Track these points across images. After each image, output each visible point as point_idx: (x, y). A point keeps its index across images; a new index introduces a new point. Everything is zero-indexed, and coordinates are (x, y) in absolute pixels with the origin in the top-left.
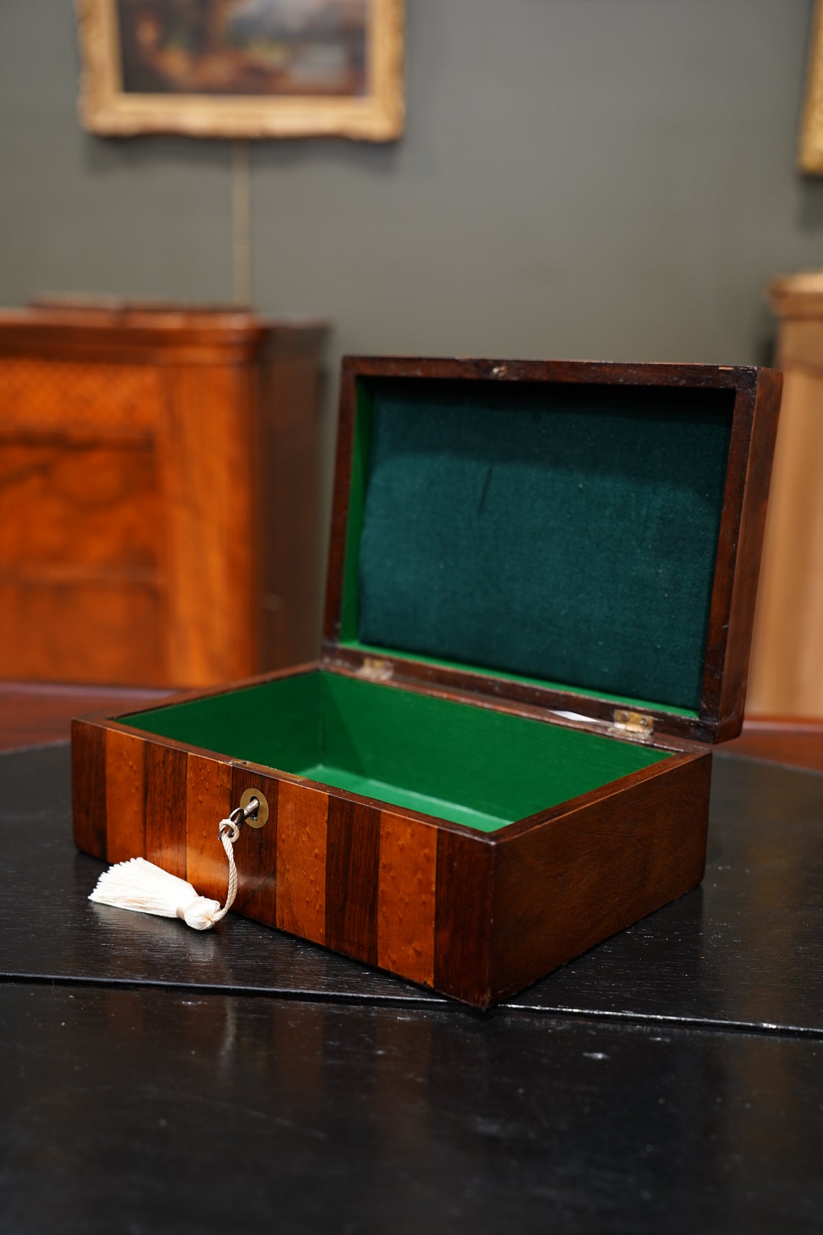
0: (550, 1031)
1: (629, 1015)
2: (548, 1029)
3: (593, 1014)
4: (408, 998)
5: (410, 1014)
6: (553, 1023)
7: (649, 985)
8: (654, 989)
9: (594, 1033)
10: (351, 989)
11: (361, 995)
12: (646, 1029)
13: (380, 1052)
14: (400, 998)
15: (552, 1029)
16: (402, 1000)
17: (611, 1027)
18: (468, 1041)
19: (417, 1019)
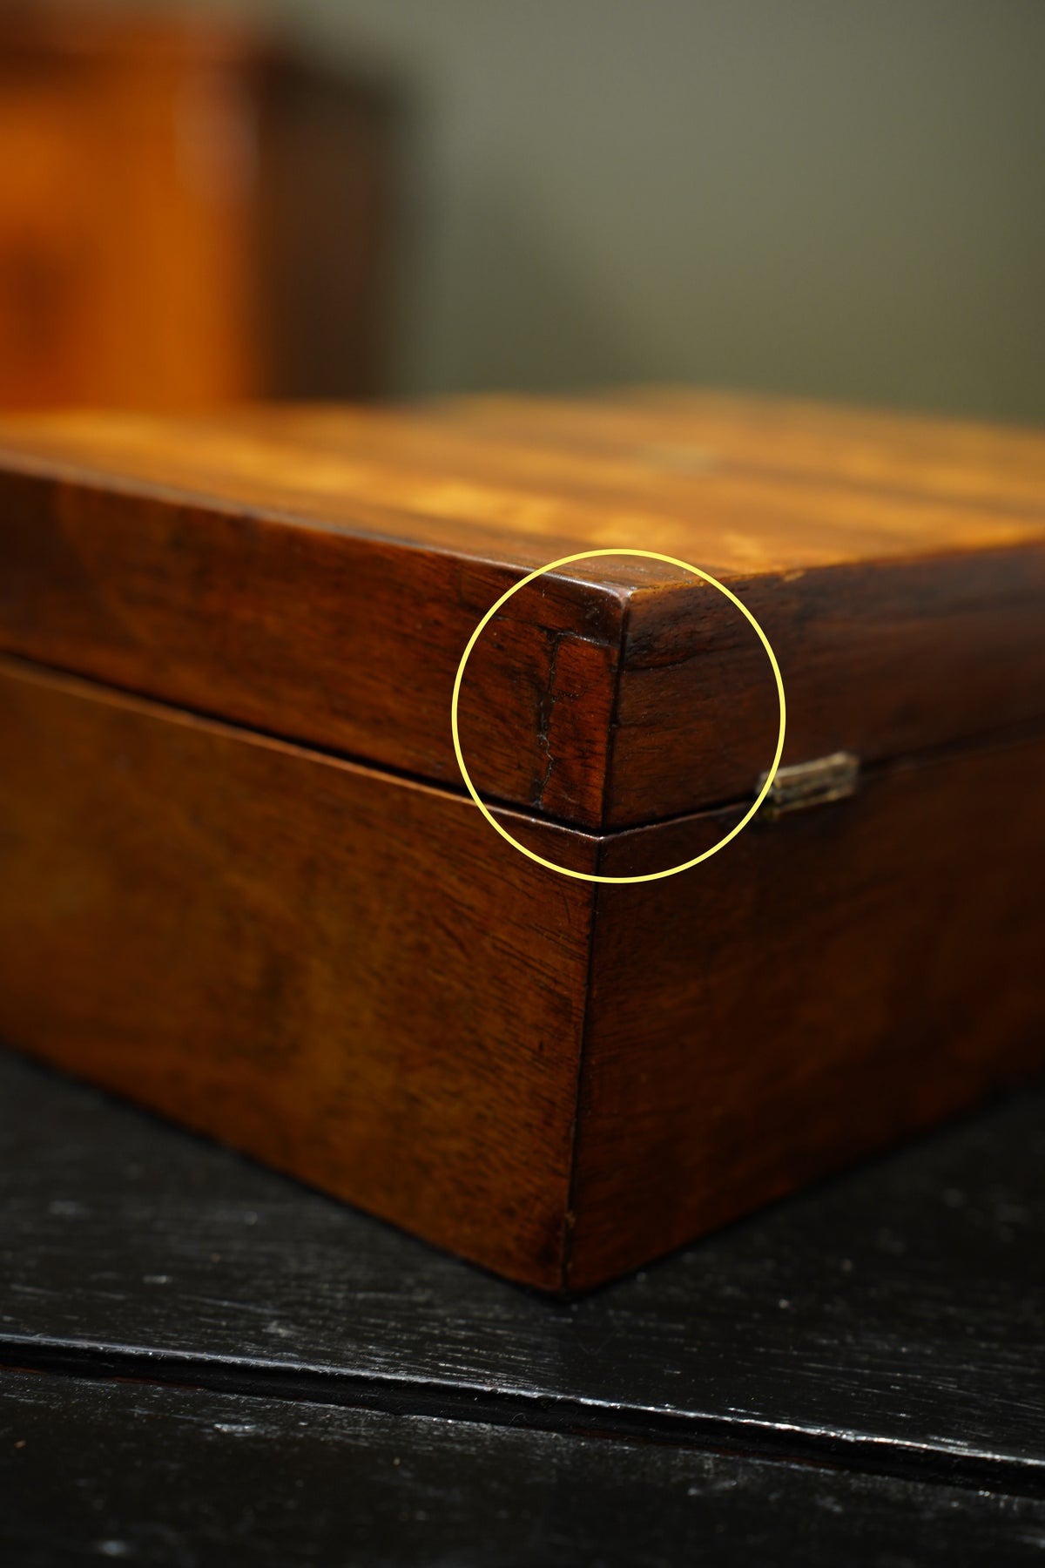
0: (693, 1492)
1: (951, 1450)
2: (687, 1484)
3: (837, 1440)
4: (262, 1363)
5: (259, 1417)
6: (709, 1460)
7: (1017, 1357)
8: (1033, 1371)
9: (838, 1509)
10: (94, 1327)
11: (120, 1348)
12: (1009, 1504)
13: (113, 1548)
14: (238, 1360)
15: (701, 1483)
16: (244, 1369)
17: (891, 1486)
18: (421, 1516)
19: (274, 1431)
